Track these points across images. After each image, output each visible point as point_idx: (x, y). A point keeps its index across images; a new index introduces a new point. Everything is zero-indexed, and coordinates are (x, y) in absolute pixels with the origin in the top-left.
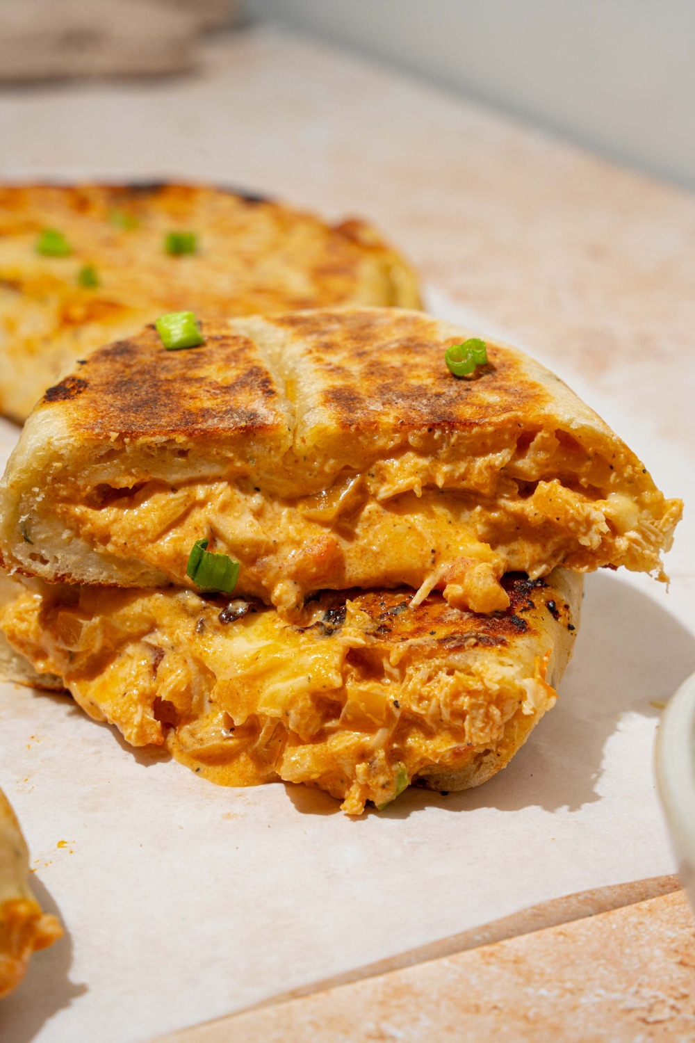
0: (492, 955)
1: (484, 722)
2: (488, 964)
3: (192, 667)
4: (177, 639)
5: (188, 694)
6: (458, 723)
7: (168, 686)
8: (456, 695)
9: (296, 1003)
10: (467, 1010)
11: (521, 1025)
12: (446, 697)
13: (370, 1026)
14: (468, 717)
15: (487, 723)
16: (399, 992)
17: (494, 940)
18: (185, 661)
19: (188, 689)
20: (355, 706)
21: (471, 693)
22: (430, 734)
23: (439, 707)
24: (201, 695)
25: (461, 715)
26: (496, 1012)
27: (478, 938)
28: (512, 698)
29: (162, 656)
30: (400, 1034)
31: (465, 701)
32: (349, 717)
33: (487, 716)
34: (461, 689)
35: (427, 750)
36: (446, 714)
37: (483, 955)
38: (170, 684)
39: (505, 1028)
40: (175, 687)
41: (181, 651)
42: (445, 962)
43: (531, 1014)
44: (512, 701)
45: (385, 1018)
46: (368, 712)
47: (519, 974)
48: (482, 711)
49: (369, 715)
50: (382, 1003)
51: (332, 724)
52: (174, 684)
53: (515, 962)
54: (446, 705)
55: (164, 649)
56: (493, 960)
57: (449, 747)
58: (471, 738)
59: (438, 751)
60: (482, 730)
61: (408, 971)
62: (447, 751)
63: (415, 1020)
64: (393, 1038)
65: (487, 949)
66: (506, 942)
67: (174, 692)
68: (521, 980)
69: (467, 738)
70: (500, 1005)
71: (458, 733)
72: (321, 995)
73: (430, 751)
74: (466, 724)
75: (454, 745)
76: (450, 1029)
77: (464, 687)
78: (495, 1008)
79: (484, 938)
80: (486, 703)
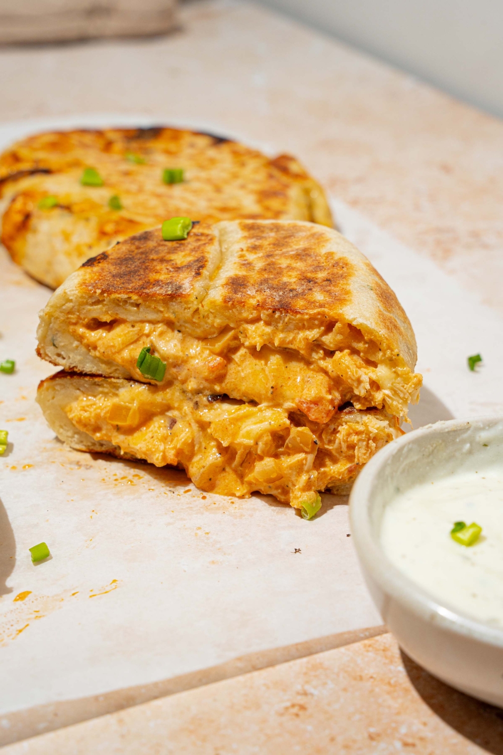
0: (370, 646)
1: (366, 450)
2: (368, 651)
3: (195, 427)
4: (185, 413)
5: (192, 445)
6: (351, 452)
7: (181, 440)
8: (349, 435)
9: (256, 674)
10: (355, 679)
11: (387, 688)
12: (343, 436)
13: (299, 687)
14: (357, 447)
15: (368, 450)
16: (315, 667)
17: (372, 636)
18: (190, 424)
19: (193, 440)
20: (294, 438)
21: (358, 433)
22: (335, 461)
23: (340, 443)
24: (200, 443)
25: (352, 447)
26: (372, 680)
27: (362, 635)
28: (382, 439)
29: (175, 422)
30: (315, 692)
31: (354, 438)
32: (290, 445)
33: (368, 446)
34: (351, 431)
35: (334, 472)
36: (344, 448)
37: (365, 646)
38: (182, 438)
39: (377, 690)
40: (186, 440)
41: (187, 419)
42: (342, 649)
43: (392, 681)
44: (382, 441)
45: (307, 682)
46: (301, 443)
47: (386, 657)
48: (365, 443)
49: (301, 445)
50: (305, 674)
51: (281, 450)
52: (185, 438)
53: (384, 650)
54: (344, 441)
55: (177, 419)
56: (370, 649)
57: (346, 467)
58: (358, 459)
59: (341, 471)
60: (365, 454)
61: (321, 655)
62: (345, 470)
63: (325, 684)
64: (312, 695)
65: (367, 642)
66: (378, 638)
67: (185, 443)
68: (387, 661)
69: (356, 460)
70: (375, 676)
71: (351, 458)
72: (270, 669)
73: (336, 473)
74: (356, 451)
75: (349, 465)
76: (345, 690)
77: (353, 430)
78: (372, 677)
79: (365, 635)
80: (367, 439)
